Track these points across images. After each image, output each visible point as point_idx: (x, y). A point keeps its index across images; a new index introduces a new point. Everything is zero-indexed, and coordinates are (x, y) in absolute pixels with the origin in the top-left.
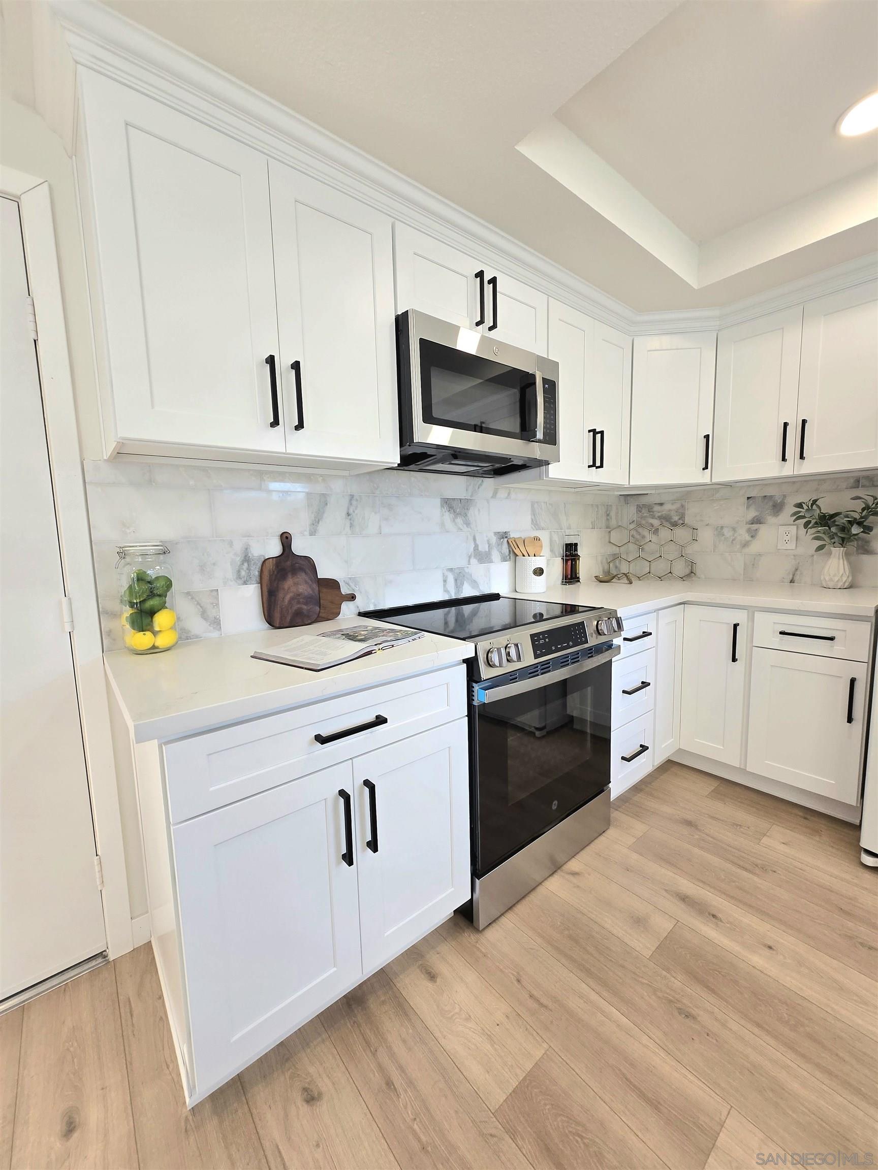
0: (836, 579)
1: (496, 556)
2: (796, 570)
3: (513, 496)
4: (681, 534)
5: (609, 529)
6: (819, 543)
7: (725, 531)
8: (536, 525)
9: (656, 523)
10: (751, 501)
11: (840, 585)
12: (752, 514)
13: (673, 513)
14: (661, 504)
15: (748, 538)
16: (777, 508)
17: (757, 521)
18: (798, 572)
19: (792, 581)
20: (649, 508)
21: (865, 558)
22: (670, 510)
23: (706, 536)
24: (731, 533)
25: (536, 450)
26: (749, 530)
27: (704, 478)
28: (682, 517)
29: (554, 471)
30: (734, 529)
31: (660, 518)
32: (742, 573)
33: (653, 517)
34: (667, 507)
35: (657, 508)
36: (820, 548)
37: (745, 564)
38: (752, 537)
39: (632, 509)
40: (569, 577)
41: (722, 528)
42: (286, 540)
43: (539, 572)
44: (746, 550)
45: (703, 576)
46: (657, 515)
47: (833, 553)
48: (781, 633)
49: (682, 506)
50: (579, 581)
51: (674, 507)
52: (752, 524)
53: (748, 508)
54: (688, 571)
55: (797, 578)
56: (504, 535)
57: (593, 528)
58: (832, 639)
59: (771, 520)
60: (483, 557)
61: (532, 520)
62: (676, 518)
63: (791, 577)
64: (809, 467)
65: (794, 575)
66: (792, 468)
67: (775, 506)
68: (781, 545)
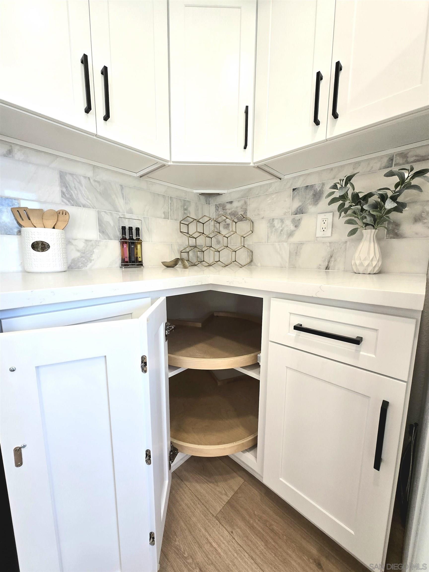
0: (366, 263)
2: (331, 257)
3: (18, 155)
6: (351, 227)
7: (276, 222)
10: (296, 192)
11: (370, 270)
12: (296, 204)
13: (239, 209)
14: (231, 202)
15: (292, 227)
16: (317, 196)
17: (300, 211)
18: (333, 259)
19: (327, 268)
20: (223, 206)
21: (395, 242)
22: (237, 207)
23: (261, 228)
24: (280, 225)
26: (293, 221)
27: (244, 157)
28: (245, 211)
30: (282, 221)
31: (230, 214)
32: (288, 261)
33: (226, 214)
34: (235, 204)
35: (228, 206)
36: (353, 232)
37: (290, 252)
38: (296, 226)
39: (212, 208)
40: (127, 259)
41: (273, 220)
44: (291, 240)
45: (259, 265)
46: (229, 212)
47: (365, 235)
48: (296, 328)
49: (246, 203)
50: (142, 265)
51: (240, 204)
52: (296, 214)
53: (293, 199)
54: (249, 260)
55: (331, 264)
57: (166, 218)
58: (357, 341)
59: (312, 209)
61: (63, 193)
63: (327, 263)
64: (341, 127)
65: (329, 262)
67: (314, 195)
68: (319, 234)
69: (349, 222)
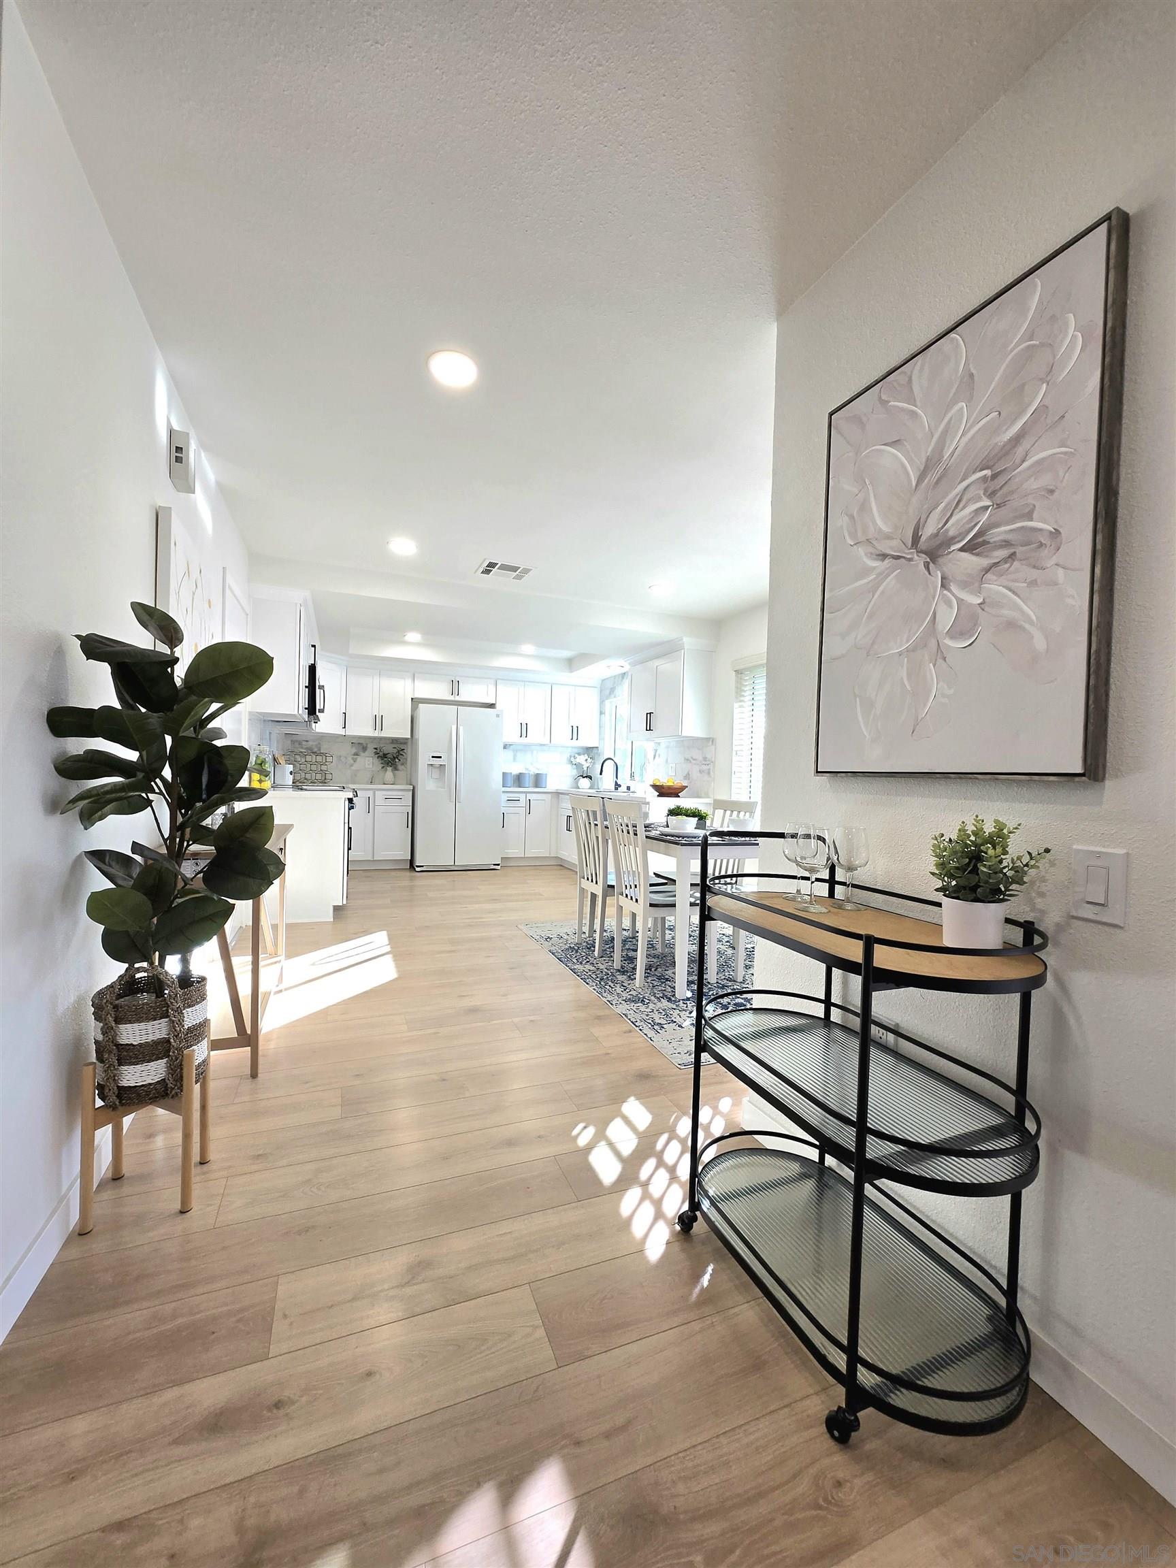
2: (374, 777)
6: (382, 766)
7: (342, 758)
9: (304, 751)
10: (353, 745)
12: (354, 750)
13: (314, 747)
14: (307, 741)
15: (352, 762)
16: (365, 749)
17: (356, 754)
19: (371, 782)
20: (300, 743)
21: (396, 772)
22: (312, 745)
24: (345, 760)
26: (353, 759)
27: (342, 732)
28: (320, 750)
30: (346, 758)
31: (307, 748)
32: (350, 779)
33: (302, 748)
34: (310, 743)
35: (304, 743)
36: (382, 768)
37: (352, 774)
38: (354, 762)
39: (289, 742)
41: (340, 757)
44: (353, 768)
45: (332, 782)
46: (305, 747)
47: (388, 770)
49: (319, 744)
51: (315, 743)
52: (354, 756)
53: (354, 748)
54: (323, 781)
55: (374, 780)
59: (362, 754)
62: (315, 750)
64: (383, 734)
65: (372, 779)
66: (376, 734)
67: (363, 748)
68: (367, 766)
69: (382, 763)
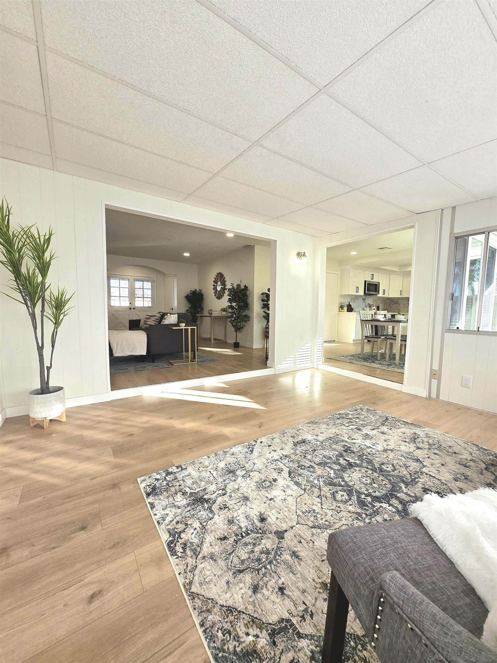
1: (368, 307)
4: (397, 305)
5: (385, 304)
8: (373, 303)
9: (393, 303)
14: (394, 300)
23: (402, 306)
25: (376, 293)
29: (378, 295)
39: (389, 301)
42: (349, 302)
43: (374, 309)
56: (369, 304)
60: (366, 307)
62: (396, 302)
